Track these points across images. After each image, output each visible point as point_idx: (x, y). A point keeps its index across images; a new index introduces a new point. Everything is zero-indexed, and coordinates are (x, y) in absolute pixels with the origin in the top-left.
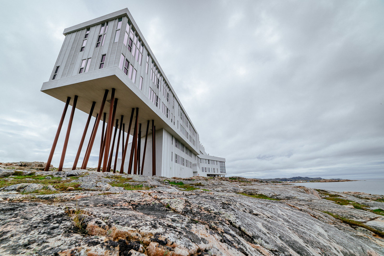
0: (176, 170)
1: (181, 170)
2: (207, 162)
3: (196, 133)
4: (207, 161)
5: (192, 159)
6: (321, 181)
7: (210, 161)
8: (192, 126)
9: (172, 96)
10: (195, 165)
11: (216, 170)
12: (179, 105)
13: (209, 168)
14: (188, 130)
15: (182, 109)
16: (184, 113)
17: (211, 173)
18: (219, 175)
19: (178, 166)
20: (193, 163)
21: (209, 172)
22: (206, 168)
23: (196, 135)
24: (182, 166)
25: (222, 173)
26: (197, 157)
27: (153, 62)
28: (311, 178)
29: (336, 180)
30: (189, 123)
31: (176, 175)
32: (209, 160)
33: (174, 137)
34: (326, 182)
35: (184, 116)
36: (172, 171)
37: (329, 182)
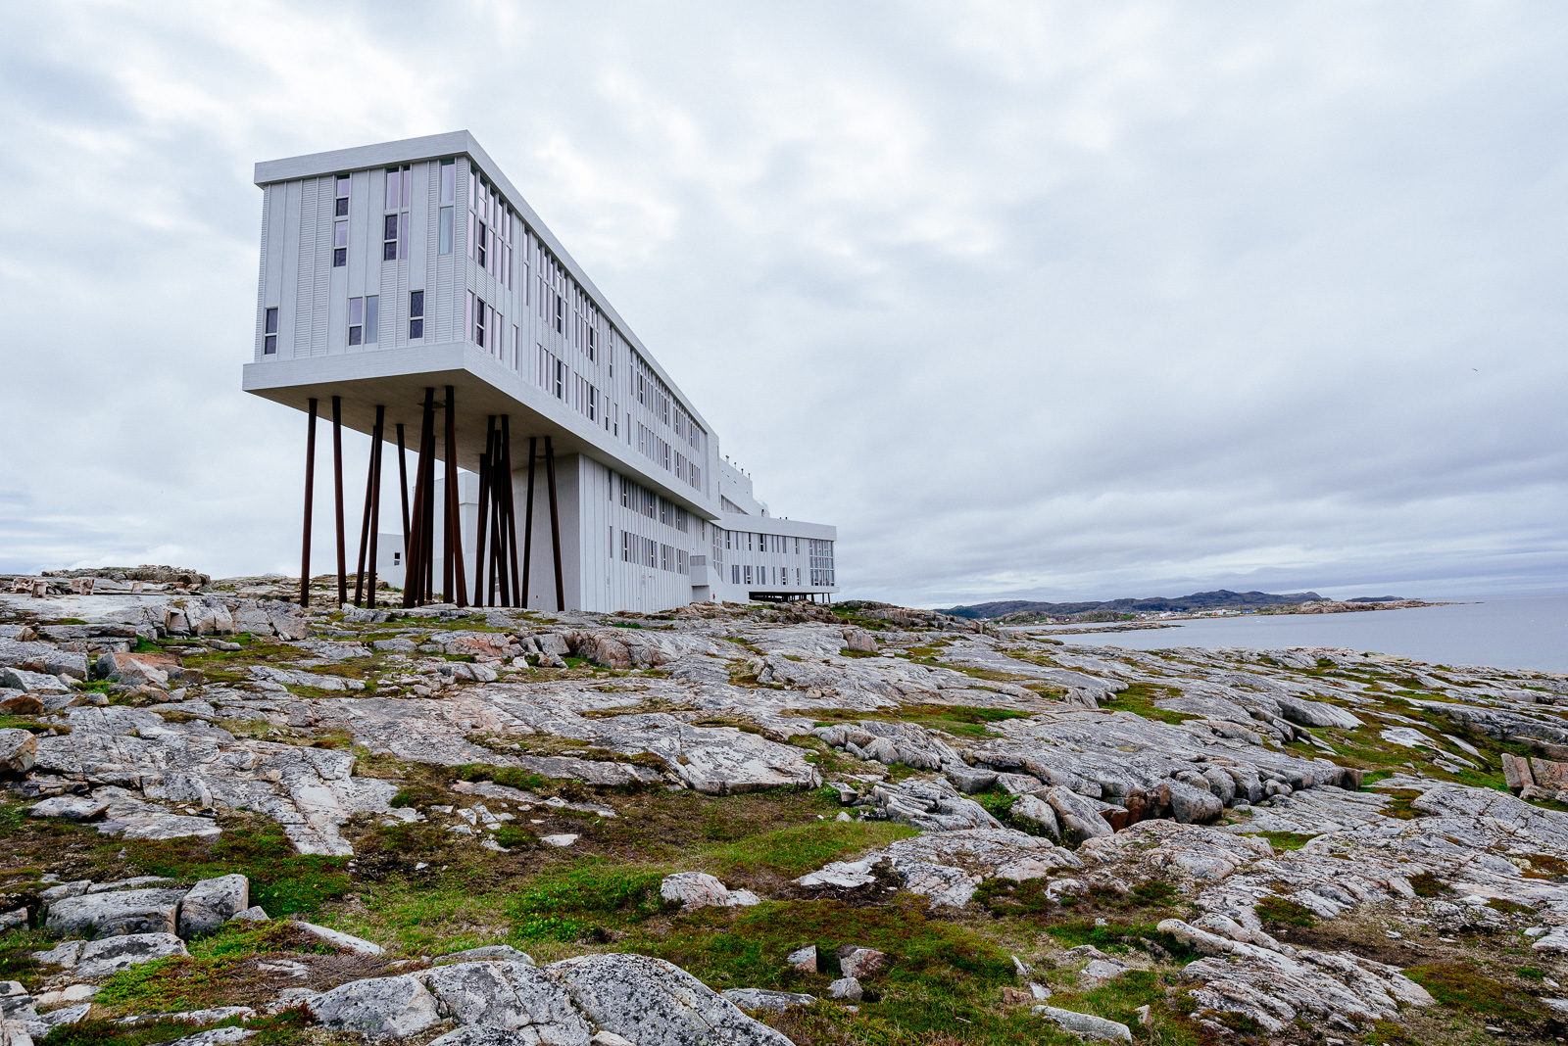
0: (627, 586)
1: (644, 583)
2: (752, 546)
3: (706, 433)
4: (755, 540)
5: (689, 540)
6: (1303, 609)
7: (769, 538)
8: (686, 411)
9: (607, 326)
10: (699, 561)
11: (791, 576)
12: (632, 349)
13: (763, 568)
14: (667, 434)
15: (642, 361)
16: (653, 373)
17: (770, 586)
18: (805, 594)
19: (636, 569)
20: (694, 554)
21: (764, 583)
22: (748, 570)
23: (706, 439)
24: (650, 570)
25: (817, 584)
26: (708, 527)
27: (541, 244)
28: (1274, 596)
29: (1364, 604)
30: (672, 405)
31: (627, 602)
32: (762, 535)
33: (615, 472)
34: (1321, 612)
35: (653, 383)
36: (612, 588)
37: (1336, 612)
